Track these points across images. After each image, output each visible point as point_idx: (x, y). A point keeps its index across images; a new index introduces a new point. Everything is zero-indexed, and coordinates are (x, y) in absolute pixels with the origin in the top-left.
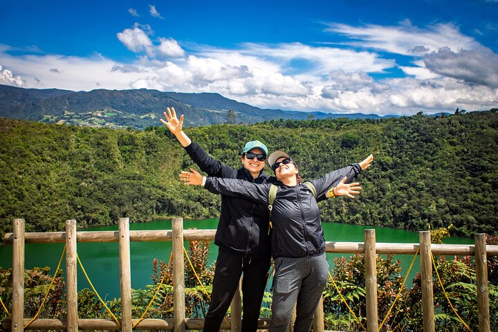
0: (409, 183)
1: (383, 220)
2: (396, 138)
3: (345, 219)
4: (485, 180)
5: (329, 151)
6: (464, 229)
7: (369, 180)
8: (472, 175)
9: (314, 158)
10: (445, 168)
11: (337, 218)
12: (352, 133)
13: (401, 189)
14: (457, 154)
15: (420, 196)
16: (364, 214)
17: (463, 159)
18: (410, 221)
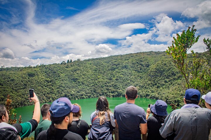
2: (45, 72)
3: (47, 101)
4: (79, 82)
5: (26, 78)
6: (84, 96)
7: (46, 87)
8: (74, 81)
9: (22, 81)
10: (66, 80)
11: (44, 101)
12: (30, 71)
13: (57, 88)
14: (65, 76)
15: (65, 89)
16: (52, 98)
17: (68, 77)
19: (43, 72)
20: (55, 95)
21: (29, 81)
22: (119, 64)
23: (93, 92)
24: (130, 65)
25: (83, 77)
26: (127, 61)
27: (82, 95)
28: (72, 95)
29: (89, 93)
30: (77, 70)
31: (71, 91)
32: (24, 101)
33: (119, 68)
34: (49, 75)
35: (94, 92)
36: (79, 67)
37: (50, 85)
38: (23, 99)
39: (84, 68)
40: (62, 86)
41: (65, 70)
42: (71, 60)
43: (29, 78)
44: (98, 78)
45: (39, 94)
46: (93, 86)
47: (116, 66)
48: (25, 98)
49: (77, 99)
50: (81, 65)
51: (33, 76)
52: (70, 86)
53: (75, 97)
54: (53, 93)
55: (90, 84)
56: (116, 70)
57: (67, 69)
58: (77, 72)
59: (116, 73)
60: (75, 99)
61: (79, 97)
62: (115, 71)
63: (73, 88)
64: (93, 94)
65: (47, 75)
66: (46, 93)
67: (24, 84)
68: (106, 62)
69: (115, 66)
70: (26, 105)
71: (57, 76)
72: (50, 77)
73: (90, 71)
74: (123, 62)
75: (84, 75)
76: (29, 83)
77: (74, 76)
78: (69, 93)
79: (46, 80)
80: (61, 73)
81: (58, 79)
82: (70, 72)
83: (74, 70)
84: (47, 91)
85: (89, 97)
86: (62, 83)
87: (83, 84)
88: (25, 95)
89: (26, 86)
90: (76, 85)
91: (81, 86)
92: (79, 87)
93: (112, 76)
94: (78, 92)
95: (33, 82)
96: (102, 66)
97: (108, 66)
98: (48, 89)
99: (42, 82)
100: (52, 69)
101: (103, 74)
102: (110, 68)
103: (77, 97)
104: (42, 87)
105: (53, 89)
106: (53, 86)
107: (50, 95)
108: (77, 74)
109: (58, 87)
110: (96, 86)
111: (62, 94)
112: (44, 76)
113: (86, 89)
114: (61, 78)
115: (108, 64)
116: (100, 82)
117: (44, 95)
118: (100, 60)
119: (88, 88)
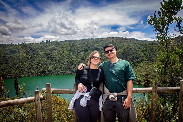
0: (38, 63)
1: (37, 74)
2: (26, 50)
3: (26, 75)
4: (55, 60)
5: (8, 54)
6: (59, 73)
7: (26, 63)
8: (51, 59)
9: (4, 57)
10: (44, 58)
12: (12, 48)
13: (36, 65)
14: (44, 54)
15: (43, 66)
16: (31, 73)
17: (46, 55)
18: (45, 73)
19: (24, 49)
20: (34, 70)
21: (11, 57)
22: (91, 47)
23: (67, 69)
24: (100, 48)
25: (59, 56)
26: (98, 44)
27: (58, 72)
28: (48, 71)
29: (64, 70)
30: (54, 50)
31: (48, 68)
32: (6, 75)
33: (91, 50)
34: (29, 53)
35: (69, 69)
36: (56, 47)
37: (30, 62)
38: (5, 73)
39: (61, 48)
40: (40, 63)
41: (44, 49)
42: (49, 40)
43: (11, 55)
44: (73, 58)
45: (19, 69)
46: (68, 64)
47: (89, 47)
48: (7, 72)
49: (53, 75)
50: (58, 45)
51: (14, 53)
52: (48, 63)
53: (51, 73)
54: (32, 69)
55: (65, 63)
56: (89, 51)
57: (46, 48)
58: (55, 51)
59: (88, 54)
60: (51, 75)
61: (55, 74)
62: (87, 52)
63: (50, 65)
64: (67, 71)
65: (27, 53)
66: (26, 68)
67: (6, 60)
68: (79, 44)
69: (87, 48)
70: (7, 78)
71: (36, 54)
72: (30, 55)
73: (66, 51)
74: (95, 45)
75: (60, 54)
76: (11, 59)
77: (52, 55)
78: (46, 69)
79: (26, 57)
80: (40, 51)
81: (37, 57)
82: (48, 51)
83: (52, 49)
84: (27, 67)
85: (64, 73)
86: (40, 61)
87: (59, 62)
88: (7, 70)
89: (8, 61)
90: (53, 62)
91: (57, 64)
92: (55, 64)
93: (85, 56)
94: (55, 69)
95: (14, 58)
96: (76, 47)
97: (82, 48)
98: (28, 65)
99: (22, 58)
100: (32, 47)
101: (77, 54)
102: (83, 49)
103: (53, 73)
104: (23, 63)
105: (32, 65)
106: (32, 63)
107: (30, 70)
108: (55, 53)
109: (37, 63)
110: (70, 64)
111: (40, 70)
112: (25, 53)
113: (61, 66)
114: (40, 56)
115: (82, 46)
116: (74, 61)
117: (24, 70)
118: (75, 41)
119: (64, 66)
